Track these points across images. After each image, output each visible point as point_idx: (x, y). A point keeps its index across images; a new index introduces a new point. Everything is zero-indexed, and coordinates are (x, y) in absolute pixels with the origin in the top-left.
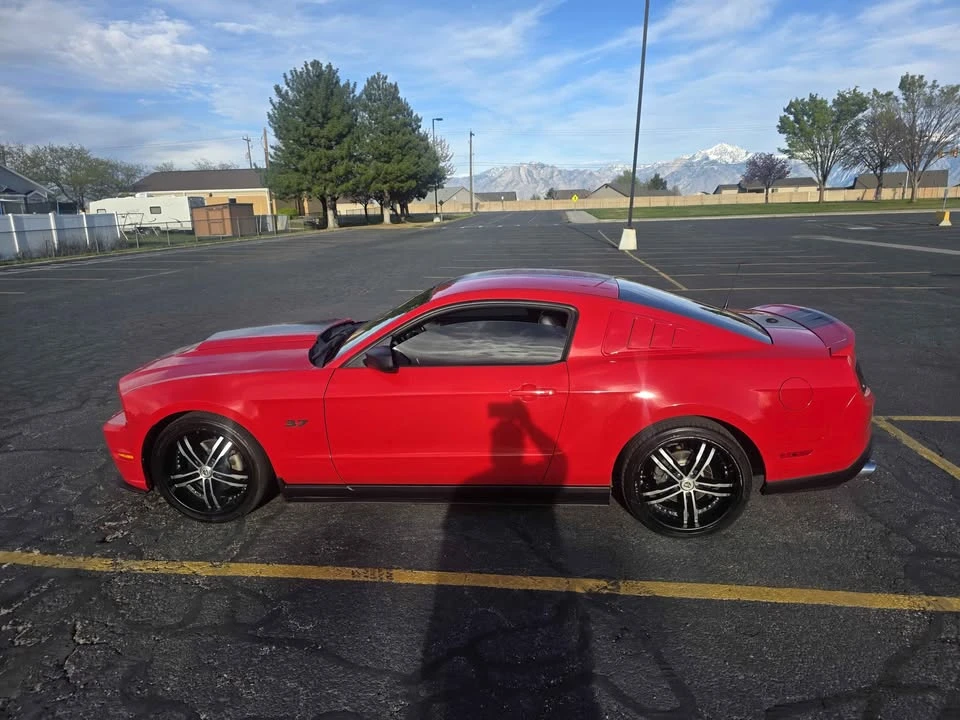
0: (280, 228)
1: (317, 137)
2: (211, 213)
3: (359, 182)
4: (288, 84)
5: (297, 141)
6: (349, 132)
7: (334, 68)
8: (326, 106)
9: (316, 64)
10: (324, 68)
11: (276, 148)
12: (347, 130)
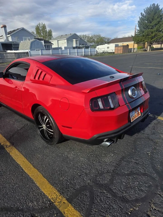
0: (135, 51)
1: (149, 26)
2: (119, 48)
3: (158, 38)
4: (144, 12)
5: (144, 28)
6: (159, 23)
7: (159, 5)
8: (154, 16)
9: (154, 4)
10: (156, 6)
11: (138, 30)
12: (158, 23)
